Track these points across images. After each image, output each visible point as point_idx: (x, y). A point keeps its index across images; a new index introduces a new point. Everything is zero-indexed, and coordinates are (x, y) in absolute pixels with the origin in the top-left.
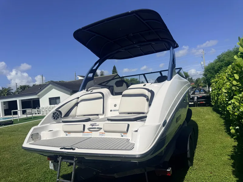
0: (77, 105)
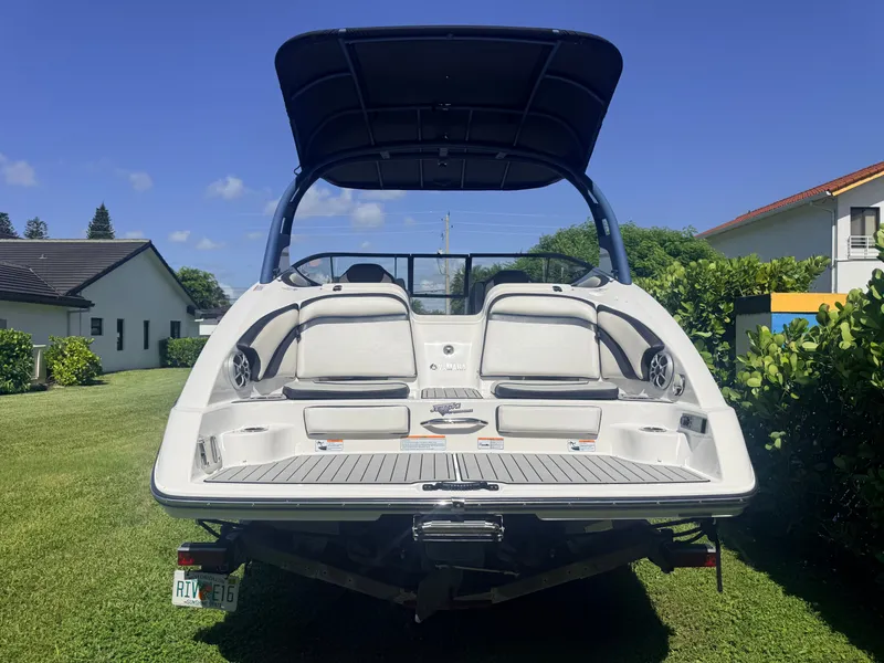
0: (299, 337)
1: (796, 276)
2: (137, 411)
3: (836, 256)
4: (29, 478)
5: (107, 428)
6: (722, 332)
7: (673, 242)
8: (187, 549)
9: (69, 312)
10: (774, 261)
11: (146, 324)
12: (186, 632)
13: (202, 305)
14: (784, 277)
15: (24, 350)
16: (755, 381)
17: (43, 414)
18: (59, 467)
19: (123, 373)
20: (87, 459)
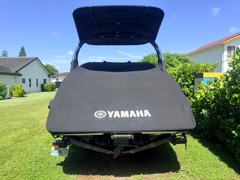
1: (210, 68)
2: (36, 104)
3: (223, 60)
4: (9, 123)
5: (29, 109)
6: (191, 83)
7: (179, 57)
8: (55, 142)
9: (16, 77)
10: (205, 64)
11: (37, 80)
12: (55, 162)
13: (52, 74)
14: (207, 68)
15: (4, 88)
16: (198, 96)
17: (11, 105)
18: (17, 120)
19: (32, 93)
20: (24, 117)
